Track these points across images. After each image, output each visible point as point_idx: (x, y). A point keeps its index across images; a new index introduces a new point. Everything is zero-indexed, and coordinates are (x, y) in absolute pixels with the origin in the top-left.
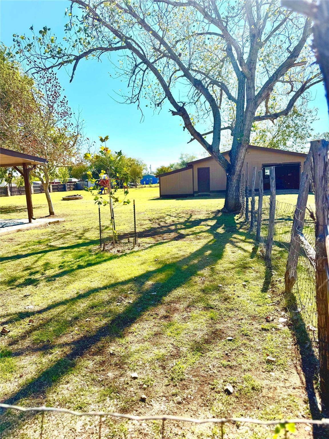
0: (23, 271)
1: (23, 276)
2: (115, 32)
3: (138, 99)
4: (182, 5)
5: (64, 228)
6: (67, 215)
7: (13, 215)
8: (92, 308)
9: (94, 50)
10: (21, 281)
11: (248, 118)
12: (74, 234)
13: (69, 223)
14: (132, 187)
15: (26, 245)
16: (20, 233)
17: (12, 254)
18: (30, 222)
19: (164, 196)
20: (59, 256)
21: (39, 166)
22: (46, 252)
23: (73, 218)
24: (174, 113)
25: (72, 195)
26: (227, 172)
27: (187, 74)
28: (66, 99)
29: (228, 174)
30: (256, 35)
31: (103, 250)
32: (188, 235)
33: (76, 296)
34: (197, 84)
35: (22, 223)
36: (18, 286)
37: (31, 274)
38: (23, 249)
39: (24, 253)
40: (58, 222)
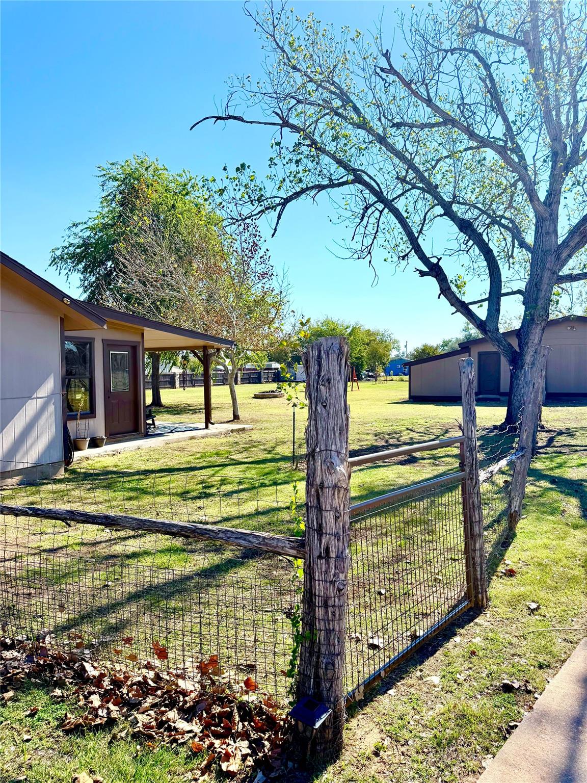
0: (197, 484)
1: (197, 490)
2: (340, 162)
3: (370, 253)
4: (434, 127)
5: (250, 439)
6: (257, 421)
7: (184, 418)
8: (270, 524)
9: (307, 189)
10: (195, 494)
11: (545, 280)
12: (262, 447)
13: (257, 432)
14: (369, 380)
15: (202, 456)
16: (193, 441)
17: (184, 466)
18: (207, 427)
19: (415, 399)
20: (240, 471)
21: (224, 349)
22: (225, 465)
23: (265, 425)
24: (423, 274)
25: (268, 390)
26: (510, 365)
27: (449, 213)
28: (269, 254)
29: (511, 368)
30: (559, 152)
31: (296, 469)
32: (423, 459)
33: (253, 512)
34: (465, 226)
35: (196, 429)
36: (192, 499)
37: (205, 487)
38: (197, 461)
39: (198, 466)
40: (243, 429)
